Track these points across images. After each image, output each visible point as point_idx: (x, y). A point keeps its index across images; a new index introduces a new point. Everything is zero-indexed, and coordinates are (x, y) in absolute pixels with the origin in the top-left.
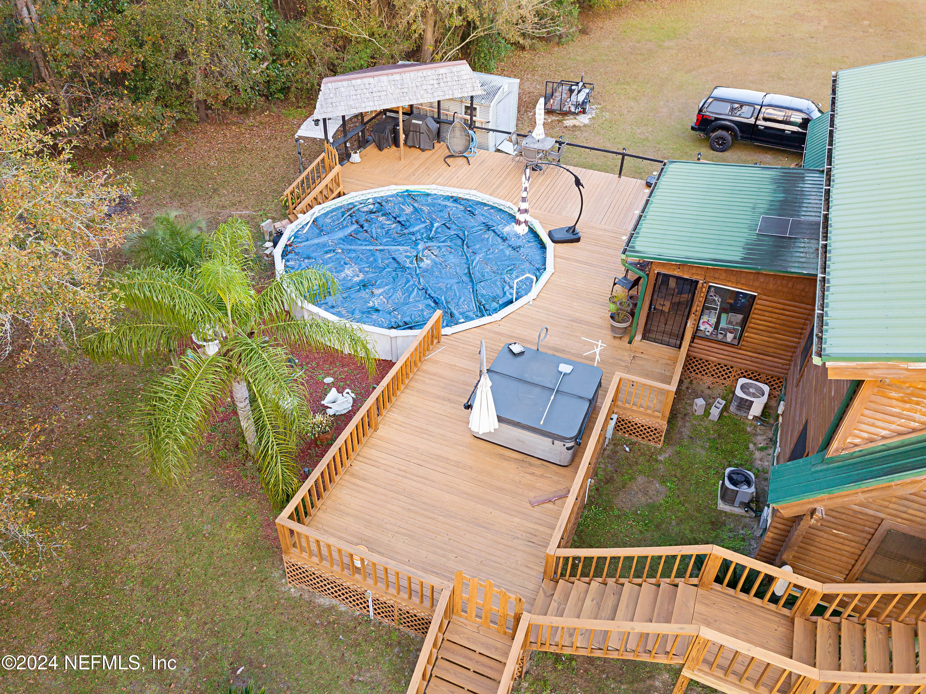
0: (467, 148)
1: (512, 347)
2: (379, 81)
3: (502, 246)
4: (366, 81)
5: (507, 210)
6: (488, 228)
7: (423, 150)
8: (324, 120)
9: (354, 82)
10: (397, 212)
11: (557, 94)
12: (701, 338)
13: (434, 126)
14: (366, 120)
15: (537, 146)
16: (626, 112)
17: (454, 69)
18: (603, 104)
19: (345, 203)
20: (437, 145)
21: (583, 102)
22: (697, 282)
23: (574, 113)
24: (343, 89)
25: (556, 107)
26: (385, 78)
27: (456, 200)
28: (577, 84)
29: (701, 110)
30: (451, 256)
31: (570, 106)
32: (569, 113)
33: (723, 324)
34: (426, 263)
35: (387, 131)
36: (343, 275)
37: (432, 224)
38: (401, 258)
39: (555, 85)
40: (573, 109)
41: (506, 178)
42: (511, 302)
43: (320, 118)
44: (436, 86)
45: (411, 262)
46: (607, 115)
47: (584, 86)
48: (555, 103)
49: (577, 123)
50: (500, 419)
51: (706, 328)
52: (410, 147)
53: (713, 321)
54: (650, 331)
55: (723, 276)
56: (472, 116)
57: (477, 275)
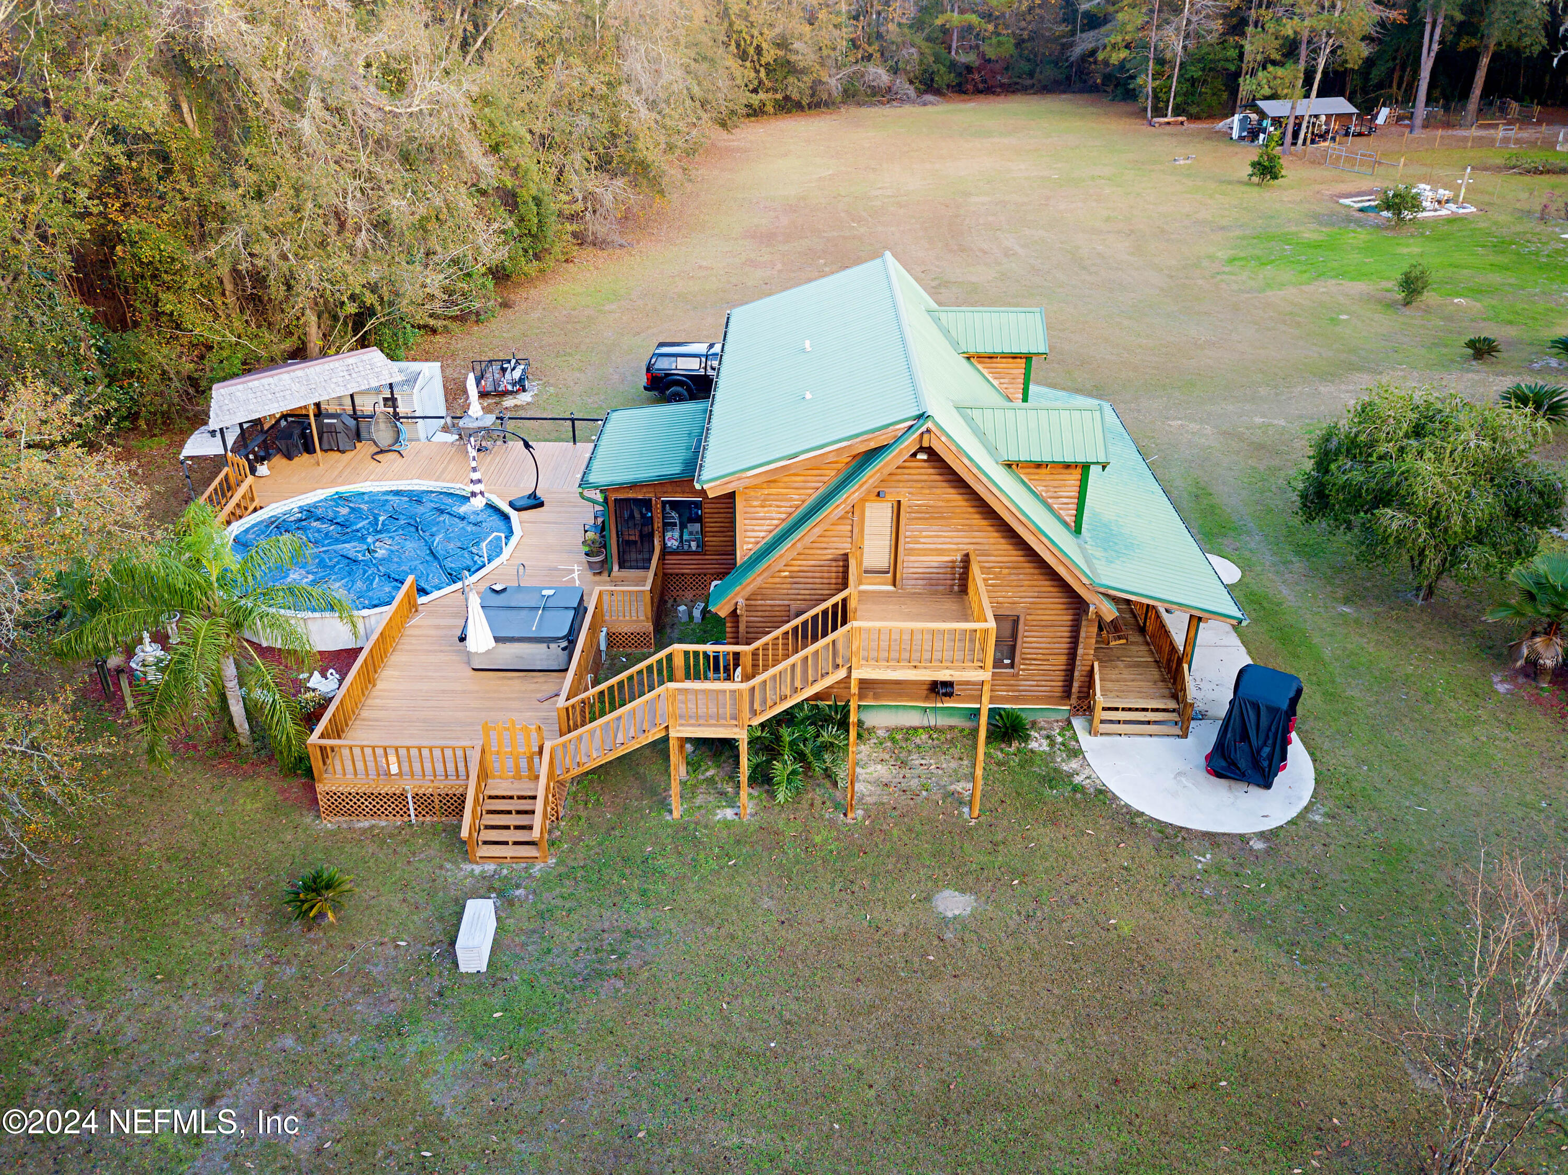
0: (397, 440)
1: (494, 587)
2: (280, 380)
3: (462, 524)
4: (265, 381)
5: (457, 492)
6: (442, 512)
7: (343, 452)
8: (221, 430)
9: (250, 384)
10: (331, 515)
11: (488, 375)
12: (671, 553)
13: (351, 423)
14: (266, 427)
15: (476, 425)
16: (572, 384)
17: (365, 357)
18: (545, 380)
19: (266, 517)
20: (358, 445)
21: (520, 379)
22: (650, 500)
23: (512, 393)
24: (239, 394)
25: (490, 388)
26: (285, 377)
27: (397, 493)
28: (509, 362)
29: (648, 369)
30: (408, 543)
31: (505, 385)
32: (505, 393)
33: (686, 537)
34: (381, 553)
35: (295, 437)
36: (289, 580)
37: (376, 520)
38: (352, 554)
39: (483, 365)
40: (510, 388)
41: (449, 462)
42: (484, 566)
43: (217, 428)
44: (348, 377)
45: (364, 555)
46: (552, 390)
47: (518, 363)
48: (487, 384)
49: (519, 403)
50: (497, 639)
51: (673, 544)
52: (326, 451)
53: (677, 534)
54: (624, 561)
55: (670, 489)
56: (395, 407)
57: (440, 553)
